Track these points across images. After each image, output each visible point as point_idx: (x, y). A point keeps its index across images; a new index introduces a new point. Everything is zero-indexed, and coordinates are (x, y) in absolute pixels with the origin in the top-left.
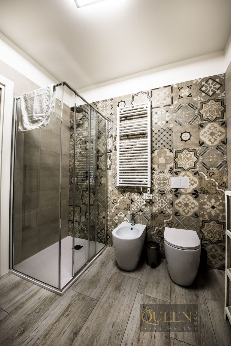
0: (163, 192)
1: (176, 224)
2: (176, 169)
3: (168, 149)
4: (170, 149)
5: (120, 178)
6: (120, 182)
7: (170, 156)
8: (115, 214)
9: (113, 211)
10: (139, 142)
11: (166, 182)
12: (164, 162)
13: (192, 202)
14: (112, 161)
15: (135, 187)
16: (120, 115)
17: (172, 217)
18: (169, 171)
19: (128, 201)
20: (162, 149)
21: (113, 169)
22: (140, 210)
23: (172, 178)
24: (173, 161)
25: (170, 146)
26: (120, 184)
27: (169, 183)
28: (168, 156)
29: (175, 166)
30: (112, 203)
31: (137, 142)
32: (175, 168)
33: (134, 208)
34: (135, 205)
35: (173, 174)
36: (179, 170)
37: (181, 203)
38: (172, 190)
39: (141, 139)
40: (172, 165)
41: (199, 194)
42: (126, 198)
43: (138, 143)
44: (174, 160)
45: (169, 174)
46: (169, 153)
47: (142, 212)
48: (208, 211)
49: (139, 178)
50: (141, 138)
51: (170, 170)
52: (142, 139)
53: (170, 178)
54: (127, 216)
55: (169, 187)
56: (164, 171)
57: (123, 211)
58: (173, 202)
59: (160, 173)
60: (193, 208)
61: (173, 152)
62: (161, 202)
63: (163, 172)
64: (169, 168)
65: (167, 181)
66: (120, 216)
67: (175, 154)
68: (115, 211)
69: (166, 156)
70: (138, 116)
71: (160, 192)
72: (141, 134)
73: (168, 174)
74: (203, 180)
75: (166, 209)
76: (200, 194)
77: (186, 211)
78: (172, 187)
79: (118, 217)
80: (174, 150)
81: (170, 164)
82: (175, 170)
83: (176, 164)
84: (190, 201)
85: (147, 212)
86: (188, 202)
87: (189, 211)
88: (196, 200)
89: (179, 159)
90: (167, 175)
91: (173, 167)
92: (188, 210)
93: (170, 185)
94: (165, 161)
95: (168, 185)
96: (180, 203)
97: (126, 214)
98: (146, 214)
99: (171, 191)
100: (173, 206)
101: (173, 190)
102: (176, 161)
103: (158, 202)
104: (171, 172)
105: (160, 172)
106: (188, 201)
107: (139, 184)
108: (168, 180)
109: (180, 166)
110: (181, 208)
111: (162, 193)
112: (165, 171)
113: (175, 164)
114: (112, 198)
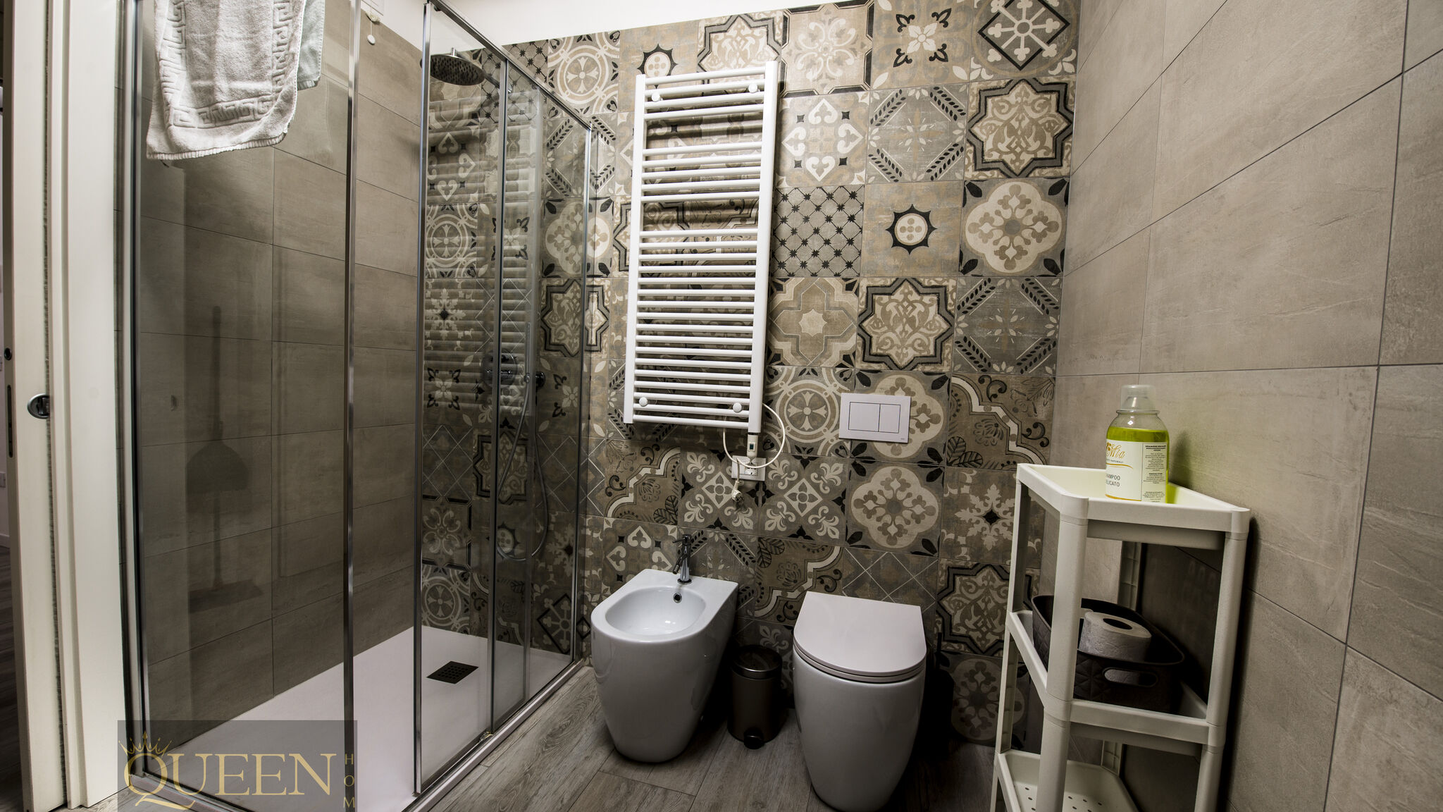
0: (808, 452)
1: (849, 578)
2: (864, 360)
3: (837, 275)
4: (846, 280)
5: (639, 389)
6: (638, 406)
7: (844, 306)
8: (614, 537)
9: (606, 526)
10: (724, 237)
11: (821, 411)
12: (820, 331)
13: (915, 497)
14: (610, 317)
15: (701, 430)
16: (649, 111)
17: (837, 550)
18: (839, 370)
19: (671, 487)
20: (814, 275)
21: (612, 347)
22: (718, 524)
23: (846, 397)
24: (856, 327)
25: (849, 265)
27: (833, 416)
28: (836, 308)
29: (860, 349)
30: (603, 492)
31: (714, 237)
32: (860, 359)
33: (692, 513)
34: (695, 503)
35: (850, 381)
36: (875, 367)
37: (874, 499)
38: (843, 448)
39: (730, 230)
40: (851, 343)
41: (944, 463)
42: (660, 472)
43: (719, 243)
44: (860, 326)
45: (836, 382)
46: (841, 296)
47: (725, 532)
48: (973, 532)
49: (717, 394)
50: (731, 224)
51: (841, 366)
52: (736, 226)
53: (839, 398)
54: (665, 544)
55: (835, 433)
56: (816, 369)
57: (646, 524)
58: (844, 493)
59: (801, 374)
60: (918, 519)
61: (857, 293)
62: (799, 493)
63: (813, 371)
64: (836, 358)
65: (826, 409)
66: (634, 543)
67: (863, 299)
68: (614, 524)
69: (829, 307)
70: (726, 126)
71: (797, 454)
72: (732, 205)
73: (831, 381)
74: (964, 412)
75: (817, 519)
76: (949, 464)
77: (892, 530)
78: (844, 432)
79: (629, 549)
80: (864, 283)
81: (843, 338)
82: (859, 365)
83: (866, 341)
84: (908, 490)
85: (745, 529)
86: (900, 496)
87: (901, 531)
88: (930, 489)
89: (878, 321)
90: (829, 385)
91: (854, 354)
92: (899, 527)
93: (837, 426)
94: (825, 328)
95: (829, 426)
96: (871, 496)
97: (658, 538)
98: (739, 539)
99: (841, 452)
100: (843, 509)
101: (848, 445)
102: (867, 329)
103: (789, 492)
104: (846, 375)
105: (800, 370)
106: (902, 489)
107: (717, 417)
108: (833, 404)
109: (879, 351)
110: (874, 517)
111: (805, 456)
112: (824, 370)
113: (861, 341)
114: (603, 472)
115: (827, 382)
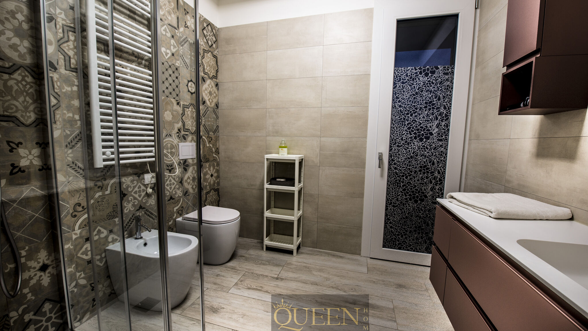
0: (171, 167)
1: (186, 208)
2: (184, 131)
3: (174, 98)
4: (177, 101)
6: (105, 157)
7: (177, 111)
8: (82, 241)
9: (74, 237)
10: (132, 69)
11: (173, 150)
12: (171, 119)
14: (60, 99)
15: (128, 165)
17: (182, 199)
18: (177, 134)
19: (116, 197)
20: (167, 97)
21: (64, 120)
22: (141, 207)
23: (181, 144)
24: (181, 119)
25: (177, 95)
26: (104, 160)
27: (177, 152)
28: (175, 111)
29: (182, 127)
30: (69, 216)
31: (126, 67)
32: (182, 130)
33: (129, 207)
35: (181, 138)
36: (187, 133)
38: (180, 163)
39: (133, 66)
40: (180, 125)
41: (203, 162)
42: (108, 192)
43: (128, 71)
44: (182, 119)
45: (177, 139)
46: (176, 107)
47: (144, 210)
48: (209, 181)
49: (135, 147)
50: (134, 64)
51: (178, 133)
52: (136, 65)
53: (178, 145)
54: (115, 230)
55: (178, 157)
56: (171, 134)
57: (102, 224)
58: (182, 179)
59: (166, 136)
61: (180, 106)
62: (169, 183)
63: (170, 135)
64: (176, 130)
65: (175, 149)
66: (96, 238)
67: (182, 109)
68: (80, 233)
69: (173, 111)
71: (167, 168)
72: (133, 54)
73: (176, 139)
74: (205, 146)
76: (204, 163)
77: (195, 187)
78: (181, 157)
80: (182, 103)
81: (178, 123)
82: (183, 133)
83: (184, 125)
85: (152, 205)
86: (195, 175)
89: (186, 117)
90: (175, 140)
91: (181, 128)
93: (179, 155)
94: (172, 118)
95: (176, 156)
97: (111, 228)
98: (150, 210)
99: (180, 164)
100: (182, 185)
101: (182, 161)
102: (184, 120)
103: (166, 184)
104: (179, 136)
105: (166, 135)
107: (135, 158)
108: (177, 147)
109: (187, 128)
110: (190, 184)
111: (170, 168)
112: (173, 134)
113: (182, 124)
114: (68, 203)
115: (174, 139)
